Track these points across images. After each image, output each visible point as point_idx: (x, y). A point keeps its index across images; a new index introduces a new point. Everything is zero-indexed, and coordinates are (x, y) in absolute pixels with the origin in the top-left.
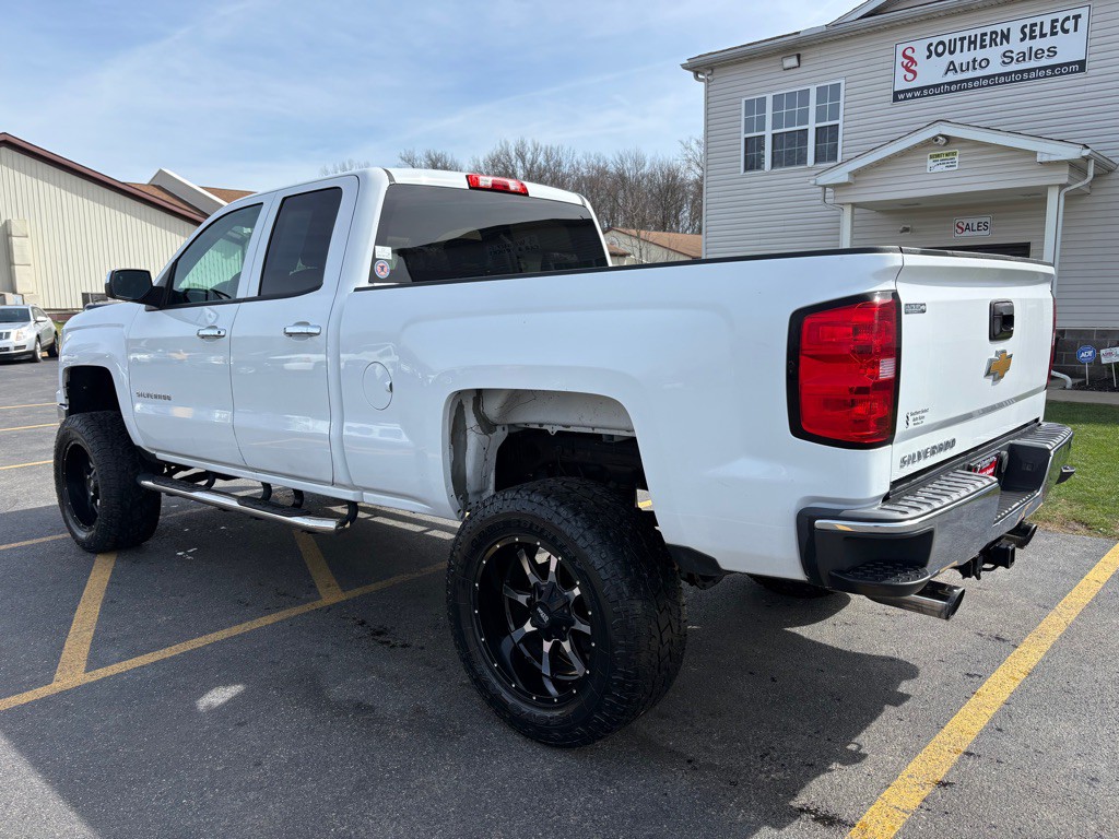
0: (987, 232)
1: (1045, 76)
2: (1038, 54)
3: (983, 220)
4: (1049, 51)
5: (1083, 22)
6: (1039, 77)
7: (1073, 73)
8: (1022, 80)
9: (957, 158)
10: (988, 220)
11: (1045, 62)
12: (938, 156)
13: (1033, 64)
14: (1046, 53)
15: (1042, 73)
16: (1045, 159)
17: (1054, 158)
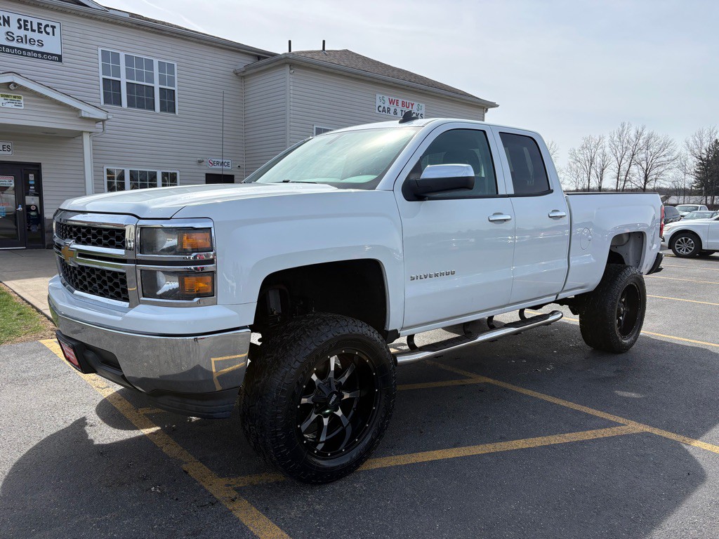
0: (10, 153)
1: (37, 58)
2: (31, 41)
3: (7, 144)
4: (38, 41)
5: (57, 31)
6: (33, 57)
7: (54, 60)
8: (22, 55)
9: (22, 101)
10: (10, 144)
11: (35, 48)
12: (7, 96)
13: (27, 46)
14: (37, 43)
15: (35, 55)
16: (87, 115)
17: (92, 116)
